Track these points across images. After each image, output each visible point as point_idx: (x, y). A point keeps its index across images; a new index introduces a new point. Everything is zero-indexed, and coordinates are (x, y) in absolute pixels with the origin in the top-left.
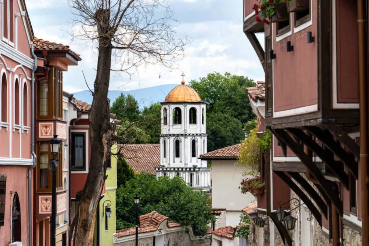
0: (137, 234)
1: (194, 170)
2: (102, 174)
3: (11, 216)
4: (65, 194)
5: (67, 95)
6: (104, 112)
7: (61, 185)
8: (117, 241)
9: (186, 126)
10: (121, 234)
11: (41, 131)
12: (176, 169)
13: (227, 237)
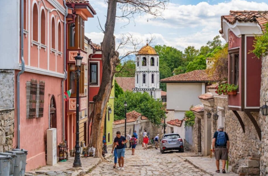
0: (126, 123)
1: (153, 90)
2: (110, 85)
3: (49, 111)
4: (86, 98)
5: (87, 38)
6: (111, 44)
7: (83, 92)
8: (114, 127)
9: (149, 67)
10: (117, 123)
11: (71, 57)
12: (144, 89)
13: (177, 126)
